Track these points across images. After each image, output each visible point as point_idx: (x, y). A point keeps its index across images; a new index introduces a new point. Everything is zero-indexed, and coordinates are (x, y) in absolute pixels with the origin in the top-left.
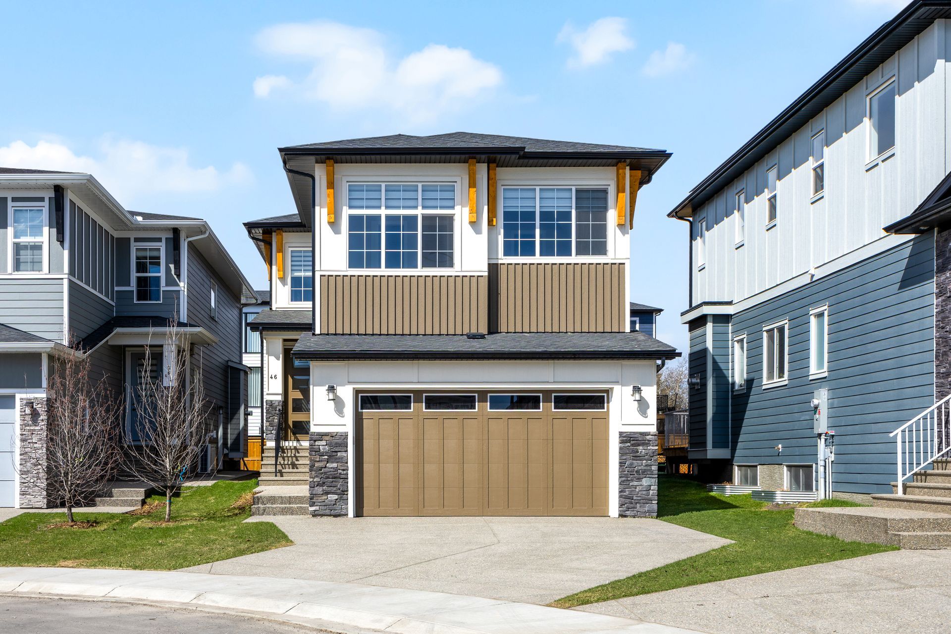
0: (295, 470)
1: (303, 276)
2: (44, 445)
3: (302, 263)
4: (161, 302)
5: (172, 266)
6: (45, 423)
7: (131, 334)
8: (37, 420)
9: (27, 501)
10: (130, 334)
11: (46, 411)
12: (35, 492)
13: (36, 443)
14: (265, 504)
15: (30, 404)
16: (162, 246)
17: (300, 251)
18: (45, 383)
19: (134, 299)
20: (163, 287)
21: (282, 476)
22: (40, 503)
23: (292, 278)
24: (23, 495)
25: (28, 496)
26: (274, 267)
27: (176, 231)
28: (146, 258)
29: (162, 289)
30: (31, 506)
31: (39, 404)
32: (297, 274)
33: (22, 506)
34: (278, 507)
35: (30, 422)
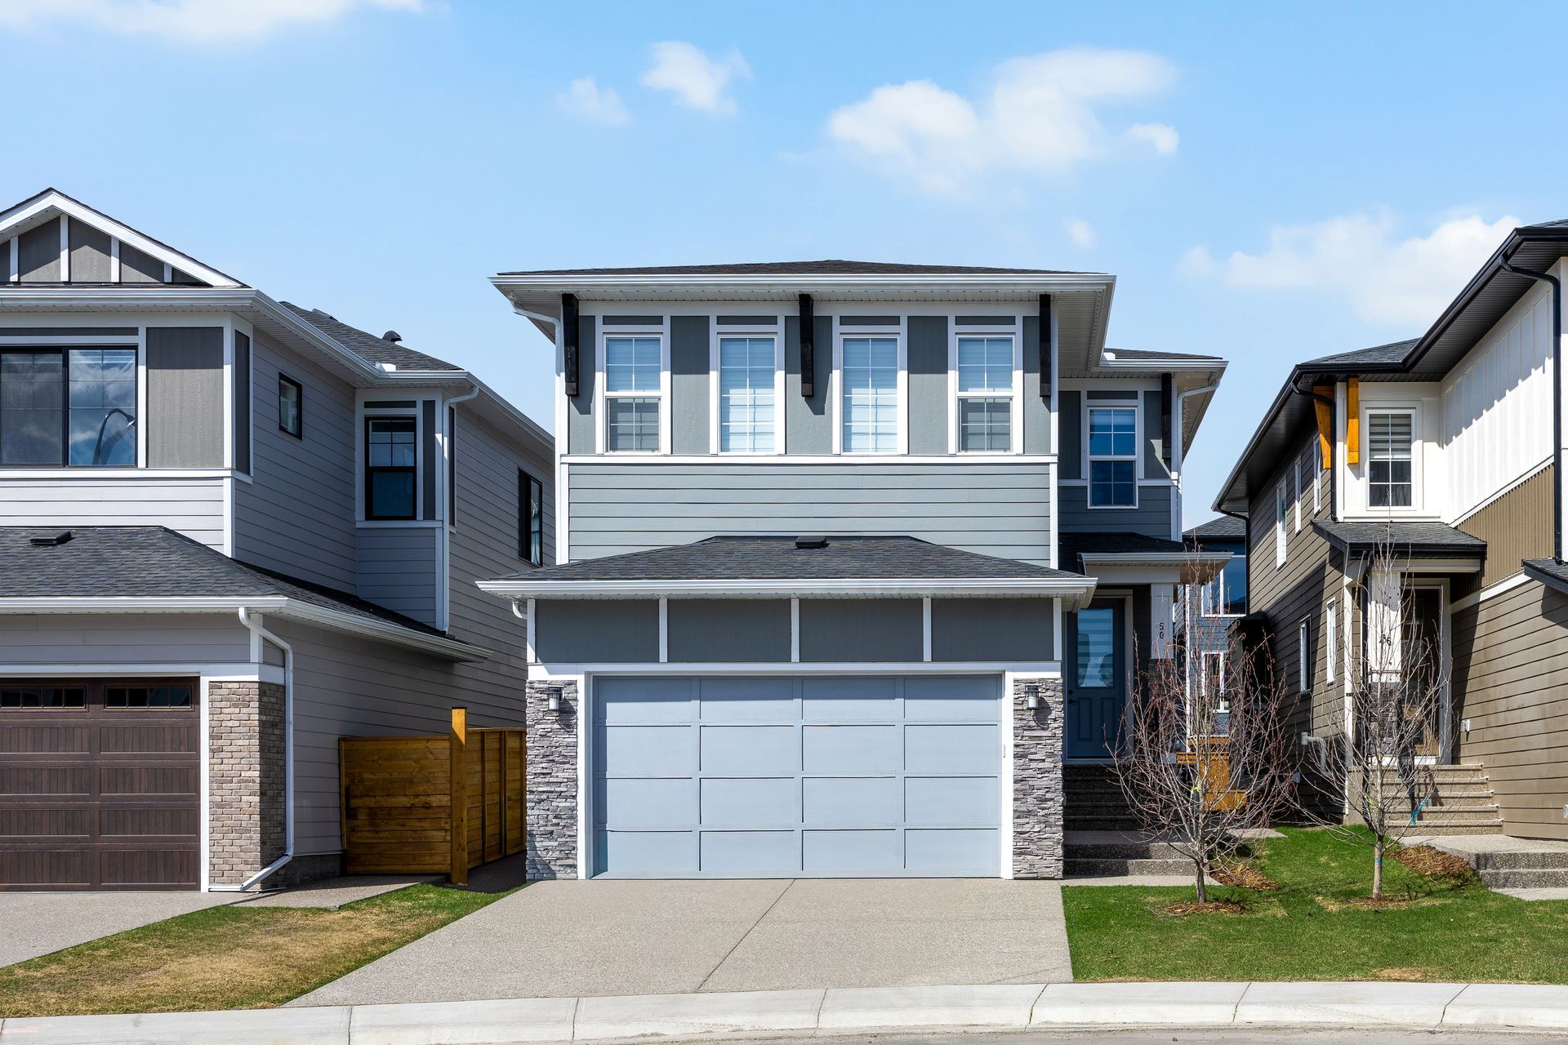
0: (1438, 808)
1: (1390, 460)
2: (1057, 764)
3: (1390, 437)
4: (1137, 507)
5: (1157, 444)
6: (1059, 723)
7: (1129, 565)
8: (1046, 718)
9: (1026, 866)
10: (1115, 565)
11: (1062, 703)
12: (1041, 849)
13: (1044, 760)
14: (1498, 869)
15: (1032, 688)
16: (1139, 407)
17: (1386, 416)
18: (1058, 653)
19: (1087, 501)
20: (1140, 480)
21: (1420, 818)
22: (1051, 869)
23: (1372, 464)
24: (1020, 854)
25: (1029, 857)
26: (1340, 445)
27: (1166, 378)
28: (1108, 428)
29: (1138, 483)
30: (1035, 875)
31: (1047, 690)
32: (1379, 457)
33: (1017, 876)
34: (1530, 873)
35: (1033, 724)
